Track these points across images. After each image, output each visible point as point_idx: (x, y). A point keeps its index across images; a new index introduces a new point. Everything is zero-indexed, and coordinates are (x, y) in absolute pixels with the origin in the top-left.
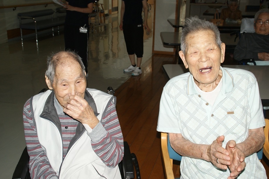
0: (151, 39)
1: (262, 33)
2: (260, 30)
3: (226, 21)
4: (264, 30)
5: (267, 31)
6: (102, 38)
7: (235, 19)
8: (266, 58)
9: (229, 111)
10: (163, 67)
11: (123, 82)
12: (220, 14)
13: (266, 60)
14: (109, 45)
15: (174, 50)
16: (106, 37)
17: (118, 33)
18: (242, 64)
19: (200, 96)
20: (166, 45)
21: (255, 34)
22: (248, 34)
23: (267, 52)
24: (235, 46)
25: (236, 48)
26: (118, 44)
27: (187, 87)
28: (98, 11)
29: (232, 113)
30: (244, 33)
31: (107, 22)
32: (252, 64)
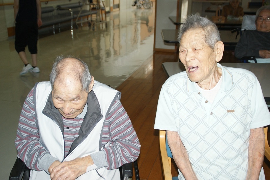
0: (153, 36)
1: (263, 30)
2: (261, 27)
3: (228, 18)
4: (265, 27)
5: (268, 28)
6: (103, 35)
7: (237, 16)
8: (267, 55)
9: (230, 109)
10: (163, 65)
11: (124, 80)
12: (221, 11)
13: (267, 57)
14: (110, 42)
15: (175, 47)
16: (107, 35)
17: (119, 31)
18: (243, 62)
19: (199, 93)
20: (166, 42)
21: (256, 31)
22: (249, 31)
23: (269, 50)
24: (236, 44)
25: (237, 46)
26: (119, 41)
27: (186, 85)
28: (99, 8)
29: (233, 111)
30: (245, 30)
31: (108, 19)
32: (253, 62)
